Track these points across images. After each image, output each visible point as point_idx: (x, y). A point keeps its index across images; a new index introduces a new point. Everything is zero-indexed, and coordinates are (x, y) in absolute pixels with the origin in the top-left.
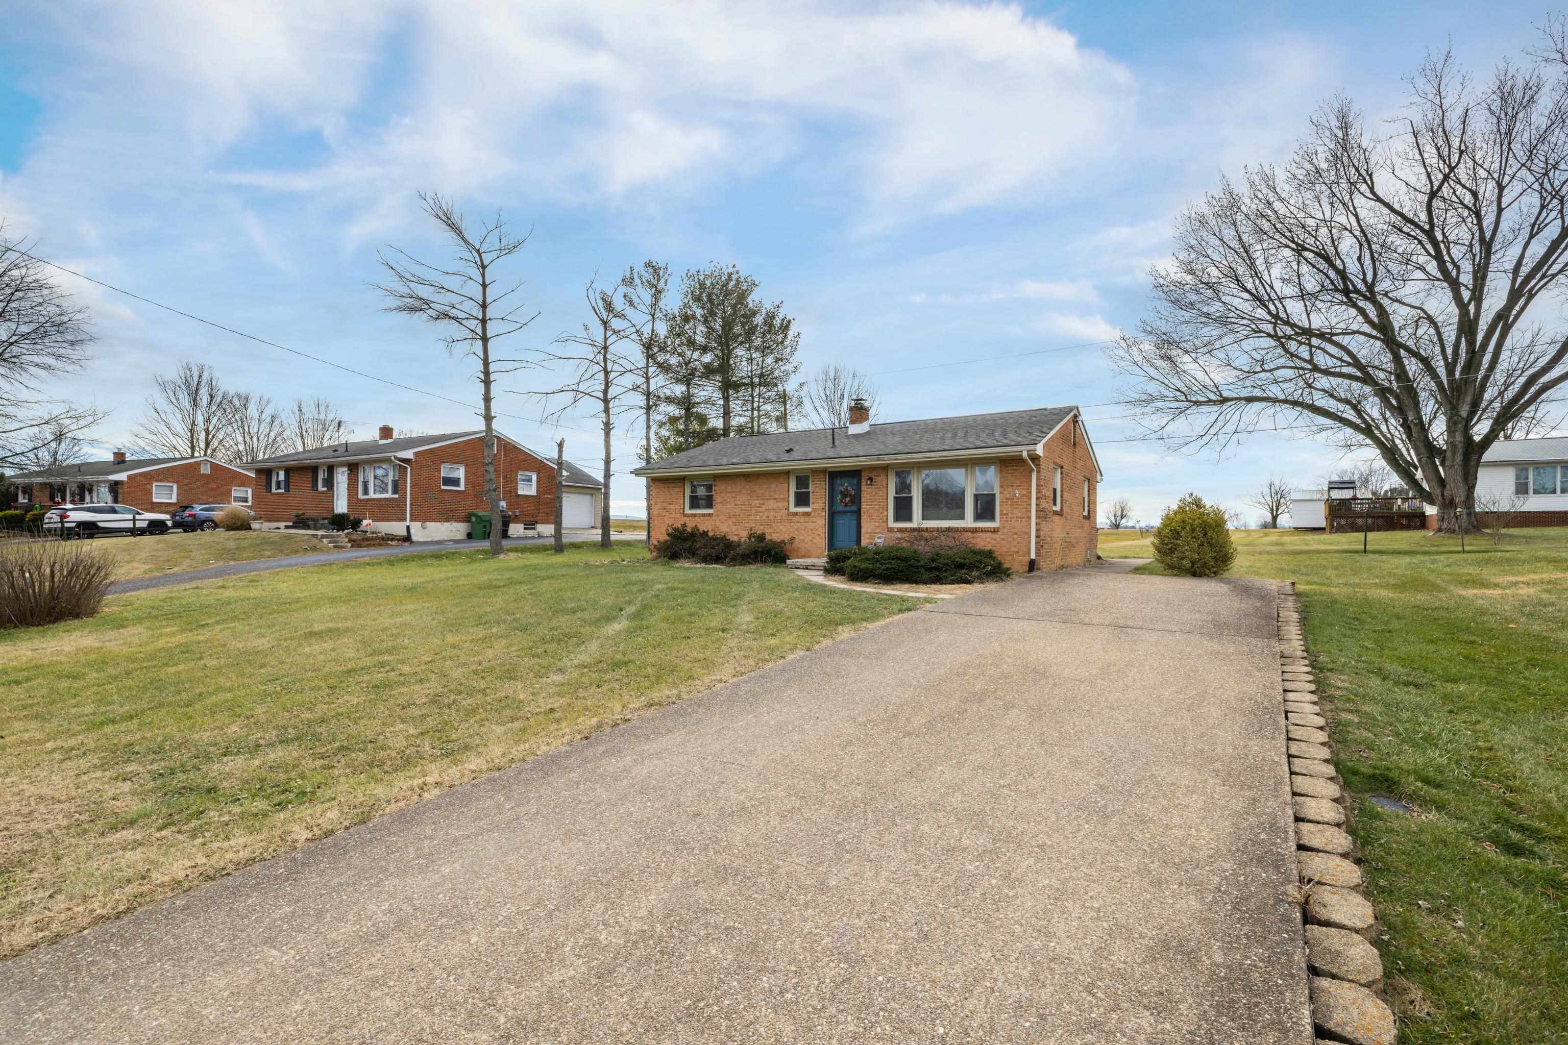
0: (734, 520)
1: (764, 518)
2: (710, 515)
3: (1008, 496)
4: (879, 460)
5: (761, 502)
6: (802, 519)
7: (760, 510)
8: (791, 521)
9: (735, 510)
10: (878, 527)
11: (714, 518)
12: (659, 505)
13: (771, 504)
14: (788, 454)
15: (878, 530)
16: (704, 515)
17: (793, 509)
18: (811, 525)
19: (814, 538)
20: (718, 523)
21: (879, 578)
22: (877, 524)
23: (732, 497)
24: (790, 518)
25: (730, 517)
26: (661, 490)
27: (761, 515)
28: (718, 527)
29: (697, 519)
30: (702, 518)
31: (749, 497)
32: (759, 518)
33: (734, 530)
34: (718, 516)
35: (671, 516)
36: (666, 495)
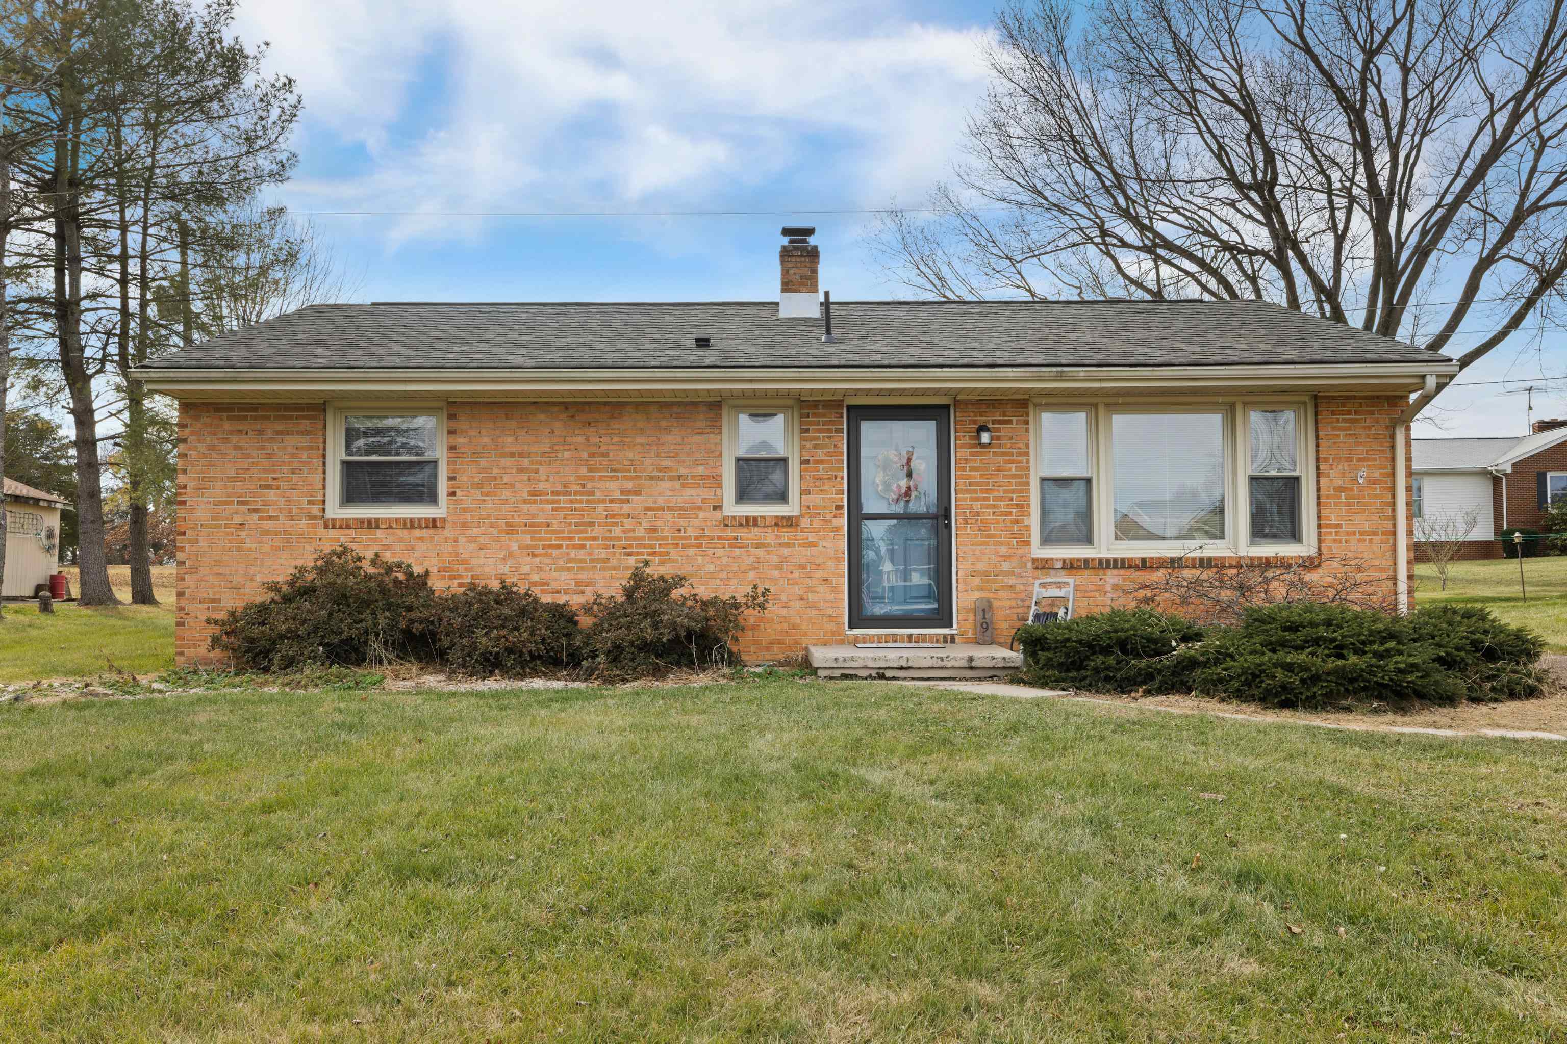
0: (528, 539)
1: (640, 532)
2: (433, 523)
3: (1339, 483)
5: (630, 485)
6: (770, 536)
7: (626, 509)
8: (734, 543)
9: (533, 509)
10: (1006, 557)
11: (448, 532)
12: (217, 492)
13: (664, 492)
15: (1006, 566)
16: (411, 524)
18: (799, 554)
19: (810, 590)
20: (466, 549)
22: (1003, 550)
23: (521, 470)
24: (729, 533)
25: (511, 530)
26: (226, 440)
27: (628, 523)
28: (464, 562)
29: (379, 534)
30: (404, 533)
31: (583, 471)
32: (617, 531)
33: (526, 569)
34: (464, 525)
35: (269, 525)
36: (248, 456)
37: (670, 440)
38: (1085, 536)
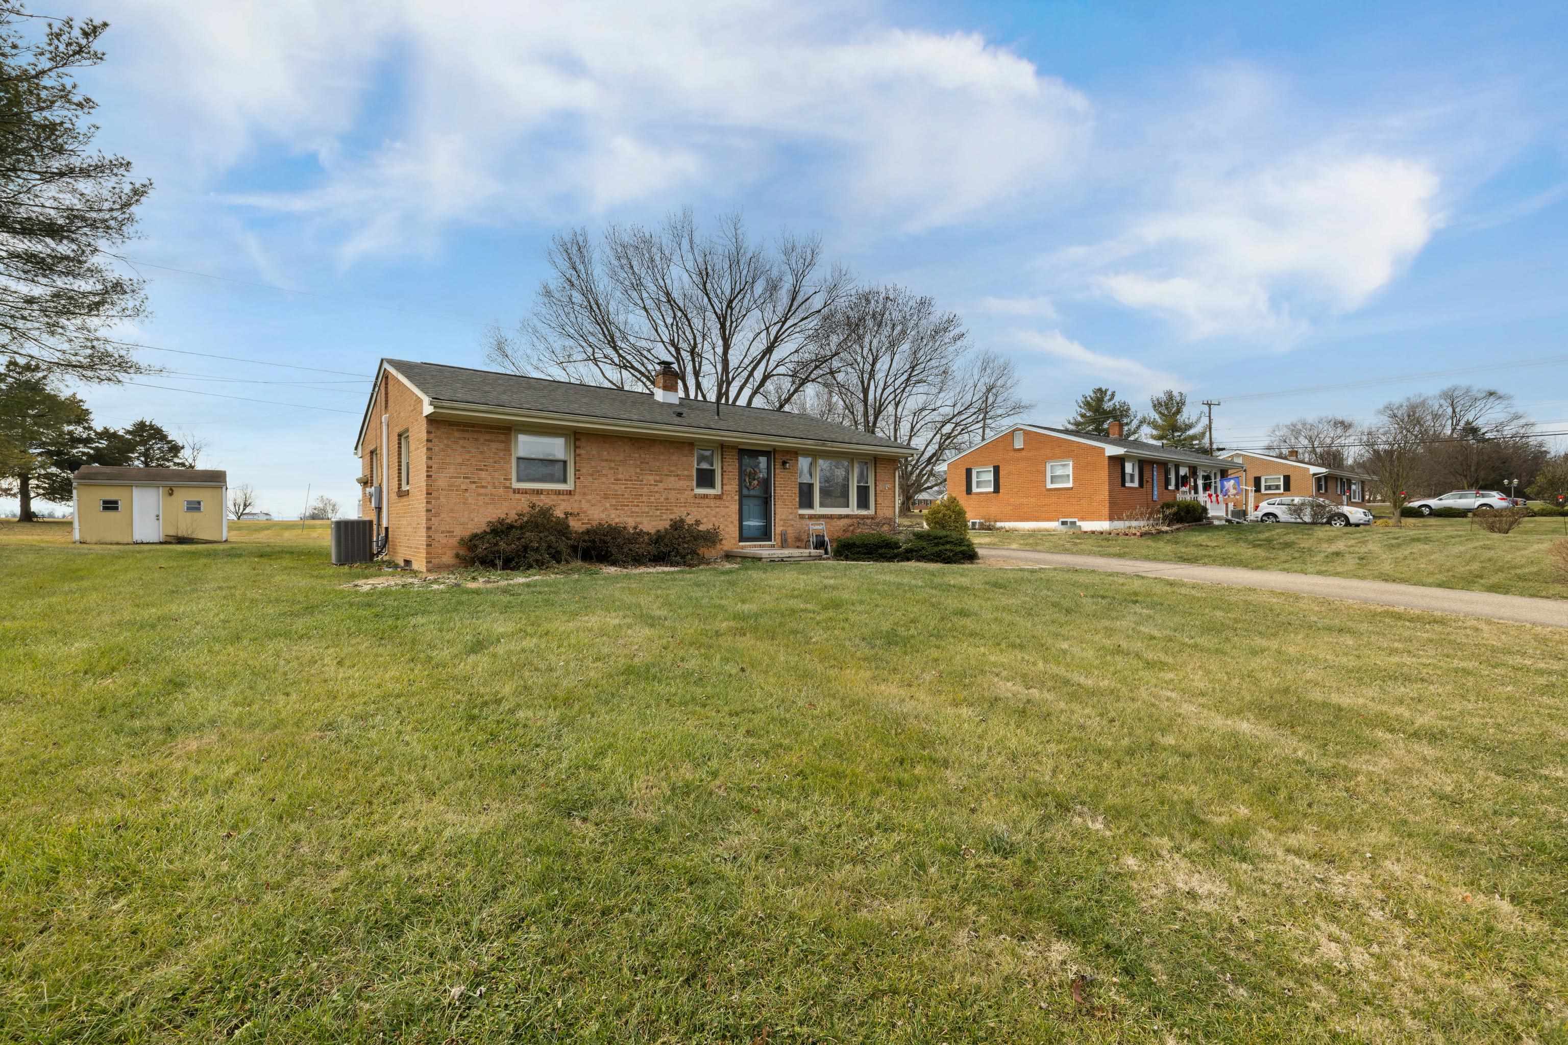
0: (614, 502)
1: (662, 500)
2: (566, 493)
3: (881, 489)
5: (658, 478)
6: (712, 503)
7: (656, 489)
8: (699, 505)
9: (616, 487)
10: (791, 514)
11: (576, 497)
13: (672, 482)
14: (679, 419)
15: (791, 517)
16: (555, 492)
17: (696, 490)
18: (723, 511)
20: (585, 506)
22: (790, 511)
23: (611, 468)
24: (697, 501)
25: (606, 497)
26: (456, 442)
27: (657, 495)
28: (585, 512)
29: (542, 497)
30: (554, 497)
31: (638, 470)
32: (652, 499)
33: (613, 516)
34: (584, 494)
35: (482, 491)
36: (469, 452)
37: (674, 458)
38: (810, 506)
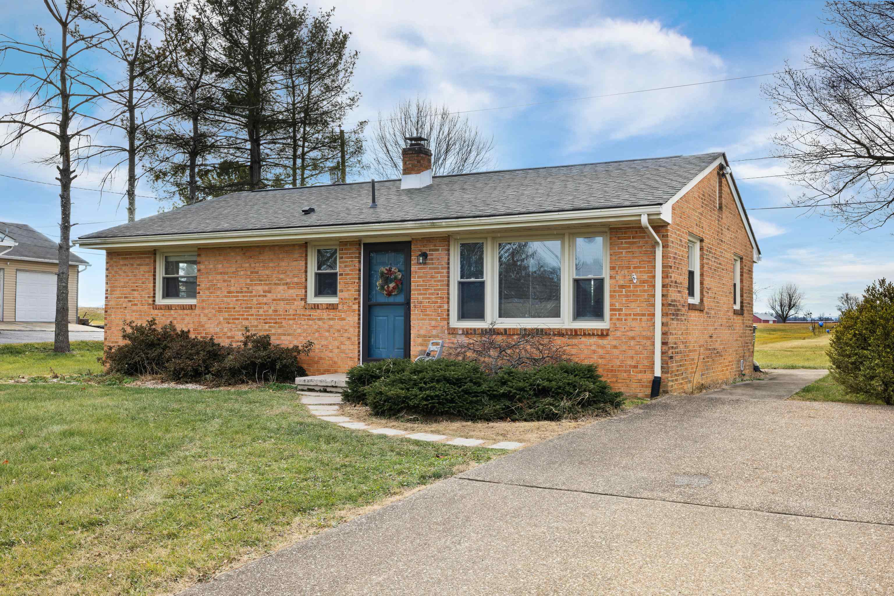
0: (226, 315)
1: (271, 312)
2: (191, 307)
3: (622, 282)
4: (433, 226)
5: (266, 288)
6: (325, 314)
7: (265, 300)
8: (309, 318)
9: (228, 300)
10: (435, 327)
11: (197, 311)
13: (281, 291)
14: (305, 217)
15: (434, 332)
16: (183, 307)
17: (312, 299)
18: (337, 324)
19: (342, 343)
20: (203, 319)
21: (415, 413)
22: (433, 323)
23: (224, 281)
24: (308, 313)
25: (220, 311)
26: (121, 269)
27: (266, 307)
28: (203, 326)
29: (172, 312)
30: (180, 312)
31: (248, 281)
32: (261, 312)
33: (226, 330)
34: (203, 308)
35: (135, 308)
36: (128, 276)
37: (283, 264)
38: (480, 315)
